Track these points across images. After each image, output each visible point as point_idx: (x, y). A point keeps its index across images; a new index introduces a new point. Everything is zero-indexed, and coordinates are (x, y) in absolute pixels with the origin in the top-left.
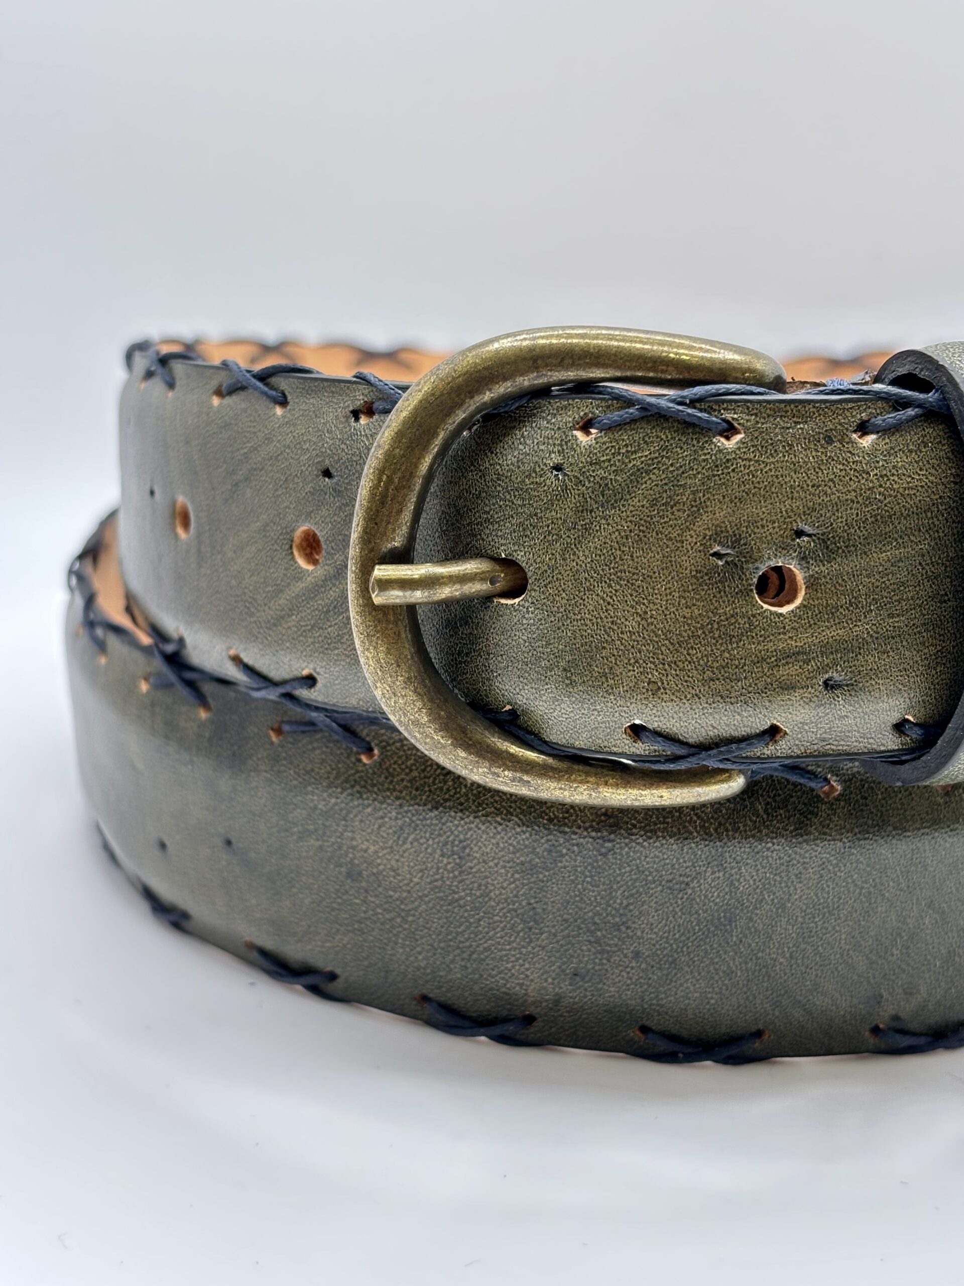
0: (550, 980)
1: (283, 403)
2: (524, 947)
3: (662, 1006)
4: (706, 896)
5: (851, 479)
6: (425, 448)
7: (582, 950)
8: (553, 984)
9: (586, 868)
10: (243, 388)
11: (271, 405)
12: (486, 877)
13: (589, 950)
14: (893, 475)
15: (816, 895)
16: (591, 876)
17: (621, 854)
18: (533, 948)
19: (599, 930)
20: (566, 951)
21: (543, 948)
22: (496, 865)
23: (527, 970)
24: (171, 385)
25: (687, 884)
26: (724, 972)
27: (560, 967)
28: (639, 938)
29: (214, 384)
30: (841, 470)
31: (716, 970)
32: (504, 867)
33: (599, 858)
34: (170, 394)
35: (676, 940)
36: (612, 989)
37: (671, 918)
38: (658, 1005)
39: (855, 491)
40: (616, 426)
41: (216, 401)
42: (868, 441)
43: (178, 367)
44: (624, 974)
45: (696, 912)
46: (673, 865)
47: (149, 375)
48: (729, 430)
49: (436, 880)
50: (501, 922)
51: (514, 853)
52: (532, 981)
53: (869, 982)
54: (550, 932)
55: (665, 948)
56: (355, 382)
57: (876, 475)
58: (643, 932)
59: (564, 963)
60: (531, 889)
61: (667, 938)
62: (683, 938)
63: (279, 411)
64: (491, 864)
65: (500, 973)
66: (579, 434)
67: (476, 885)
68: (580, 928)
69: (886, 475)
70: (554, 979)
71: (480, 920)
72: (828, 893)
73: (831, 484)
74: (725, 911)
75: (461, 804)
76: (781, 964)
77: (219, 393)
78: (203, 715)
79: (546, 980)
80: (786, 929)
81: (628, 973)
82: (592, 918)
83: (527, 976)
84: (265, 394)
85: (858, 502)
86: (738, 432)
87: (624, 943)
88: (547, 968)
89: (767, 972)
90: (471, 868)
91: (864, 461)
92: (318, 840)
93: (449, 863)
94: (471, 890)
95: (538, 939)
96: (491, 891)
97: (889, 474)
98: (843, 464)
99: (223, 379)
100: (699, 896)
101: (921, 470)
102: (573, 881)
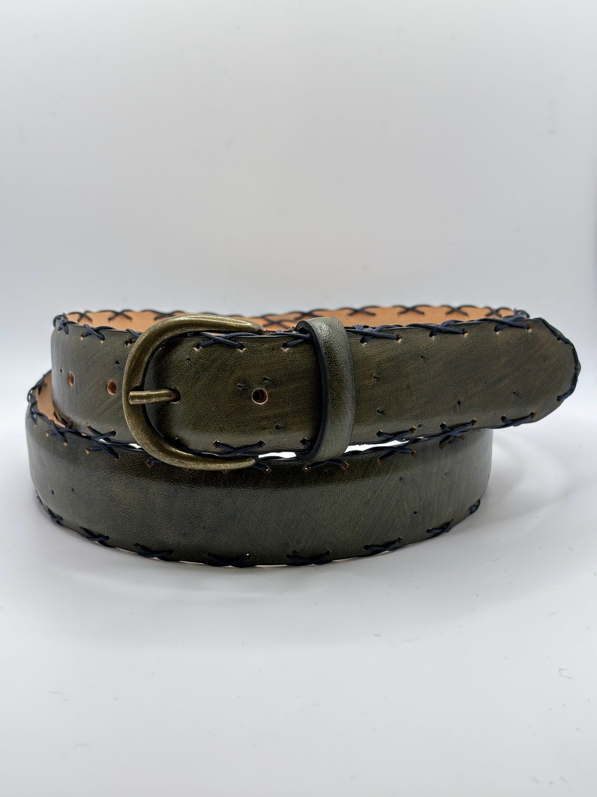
0: (176, 536)
1: (103, 339)
2: (167, 525)
3: (213, 545)
4: (226, 507)
5: (281, 362)
6: (146, 354)
7: (186, 526)
8: (177, 537)
9: (186, 497)
10: (90, 334)
11: (100, 340)
12: (154, 500)
13: (189, 526)
14: (295, 360)
15: (264, 507)
16: (188, 500)
17: (198, 492)
18: (170, 525)
19: (192, 519)
20: (181, 526)
21: (174, 525)
22: (157, 496)
23: (169, 533)
24: (67, 333)
25: (220, 503)
26: (233, 533)
27: (179, 532)
28: (205, 521)
29: (81, 333)
30: (277, 359)
31: (231, 533)
32: (160, 497)
33: (191, 493)
34: (67, 336)
35: (217, 522)
36: (196, 539)
37: (215, 514)
38: (212, 545)
39: (282, 366)
40: (206, 346)
41: (82, 338)
42: (286, 350)
43: (70, 326)
44: (200, 534)
45: (223, 513)
46: (215, 496)
47: (60, 329)
48: (242, 347)
49: (139, 502)
50: (160, 516)
51: (163, 492)
52: (170, 537)
53: (284, 538)
54: (175, 519)
55: (214, 525)
56: (126, 332)
57: (289, 360)
58: (206, 519)
59: (180, 530)
60: (169, 504)
61: (214, 521)
62: (219, 521)
63: (102, 342)
64: (156, 496)
65: (160, 534)
66: (195, 349)
67: (151, 503)
68: (185, 518)
69: (292, 360)
70: (177, 536)
71: (153, 515)
72: (268, 506)
73: (274, 363)
74: (233, 512)
75: (146, 475)
76: (253, 531)
77: (82, 336)
78: (65, 444)
79: (175, 537)
80: (254, 519)
81: (202, 534)
82: (189, 514)
83: (169, 535)
84: (98, 336)
85: (283, 369)
86: (245, 348)
87: (200, 523)
88: (175, 532)
89: (248, 534)
90: (149, 497)
91: (285, 356)
92: (101, 488)
93: (142, 495)
94: (150, 505)
95: (172, 522)
96: (156, 505)
97: (293, 360)
98: (278, 357)
99: (83, 331)
100: (224, 507)
101: (304, 359)
102: (182, 501)
